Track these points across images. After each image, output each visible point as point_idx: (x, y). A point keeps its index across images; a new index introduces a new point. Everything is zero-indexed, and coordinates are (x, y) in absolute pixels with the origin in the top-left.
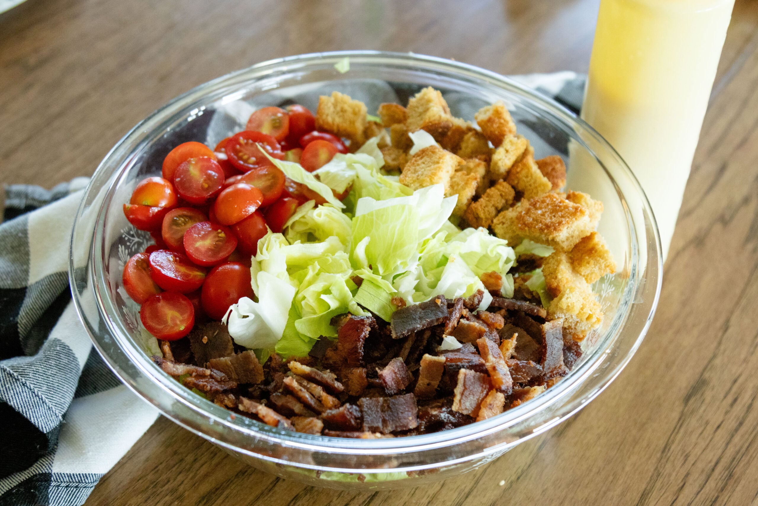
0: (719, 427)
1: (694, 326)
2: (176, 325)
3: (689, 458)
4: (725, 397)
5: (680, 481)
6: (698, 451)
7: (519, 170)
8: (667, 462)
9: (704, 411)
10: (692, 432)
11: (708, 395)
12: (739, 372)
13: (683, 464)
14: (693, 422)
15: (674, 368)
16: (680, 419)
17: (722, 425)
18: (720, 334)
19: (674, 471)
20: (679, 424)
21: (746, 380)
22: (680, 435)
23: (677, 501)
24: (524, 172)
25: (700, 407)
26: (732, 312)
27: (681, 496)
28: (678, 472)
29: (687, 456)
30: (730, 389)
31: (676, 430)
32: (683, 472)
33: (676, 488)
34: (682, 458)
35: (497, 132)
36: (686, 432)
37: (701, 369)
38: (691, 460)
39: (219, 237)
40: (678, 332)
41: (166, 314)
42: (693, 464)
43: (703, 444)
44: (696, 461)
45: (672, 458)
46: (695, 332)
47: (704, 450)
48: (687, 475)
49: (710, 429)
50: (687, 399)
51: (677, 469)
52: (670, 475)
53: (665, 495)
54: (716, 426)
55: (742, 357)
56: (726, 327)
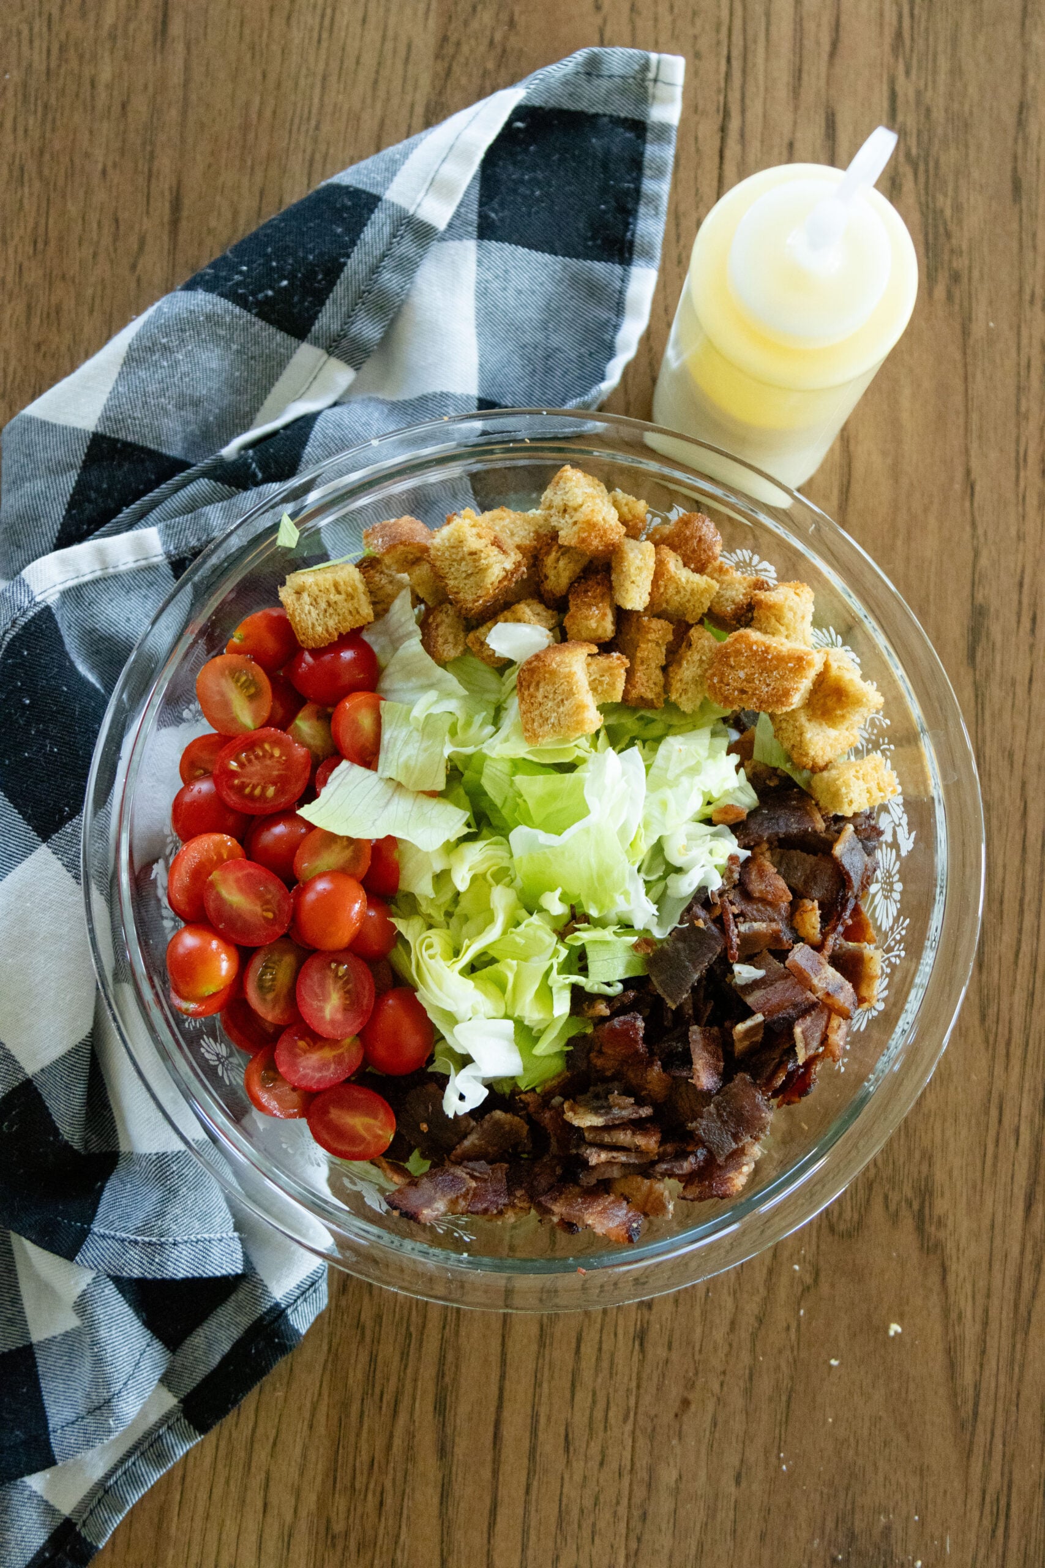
0: (1031, 680)
1: (926, 510)
2: (379, 1137)
3: (1016, 757)
4: (1019, 622)
5: (1018, 800)
6: (1020, 738)
7: (662, 590)
8: (990, 780)
9: (1002, 663)
10: (1001, 710)
11: (996, 631)
12: (1020, 564)
13: (1011, 771)
14: (995, 692)
15: (932, 609)
16: (977, 696)
17: (1035, 675)
18: (967, 504)
19: (1004, 790)
20: (980, 706)
21: (1035, 574)
22: (988, 724)
23: (1028, 834)
24: (671, 590)
25: (993, 660)
26: (967, 452)
27: (1029, 827)
28: (1010, 788)
29: (1011, 755)
30: (1020, 603)
31: (980, 722)
32: (1016, 784)
33: (1018, 816)
34: (1006, 763)
35: (600, 548)
36: (993, 716)
37: (966, 592)
38: (1018, 757)
39: (341, 978)
40: (909, 538)
41: (353, 1127)
42: (1024, 764)
43: (1022, 723)
44: (1025, 756)
45: (993, 771)
46: (932, 522)
47: (1028, 733)
48: (1024, 784)
49: (1021, 691)
50: (972, 656)
51: (1007, 784)
52: (1002, 798)
53: (1010, 835)
54: (1027, 681)
55: (1013, 532)
56: (970, 487)
